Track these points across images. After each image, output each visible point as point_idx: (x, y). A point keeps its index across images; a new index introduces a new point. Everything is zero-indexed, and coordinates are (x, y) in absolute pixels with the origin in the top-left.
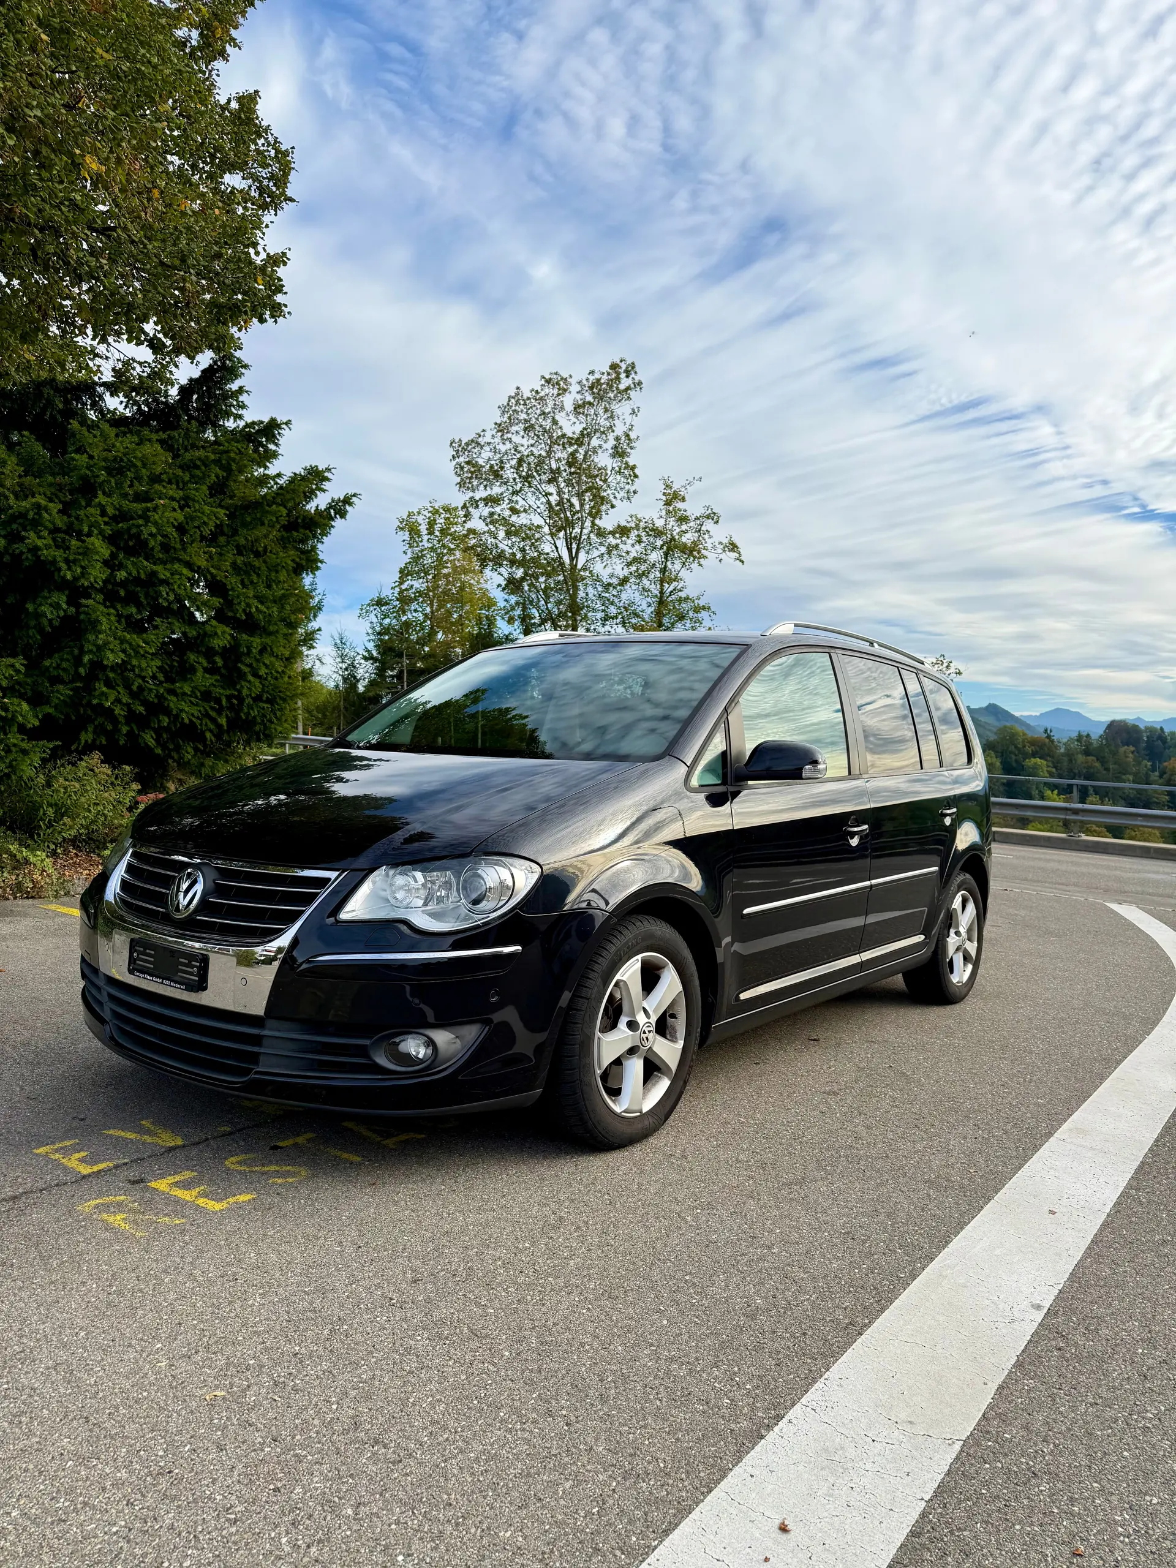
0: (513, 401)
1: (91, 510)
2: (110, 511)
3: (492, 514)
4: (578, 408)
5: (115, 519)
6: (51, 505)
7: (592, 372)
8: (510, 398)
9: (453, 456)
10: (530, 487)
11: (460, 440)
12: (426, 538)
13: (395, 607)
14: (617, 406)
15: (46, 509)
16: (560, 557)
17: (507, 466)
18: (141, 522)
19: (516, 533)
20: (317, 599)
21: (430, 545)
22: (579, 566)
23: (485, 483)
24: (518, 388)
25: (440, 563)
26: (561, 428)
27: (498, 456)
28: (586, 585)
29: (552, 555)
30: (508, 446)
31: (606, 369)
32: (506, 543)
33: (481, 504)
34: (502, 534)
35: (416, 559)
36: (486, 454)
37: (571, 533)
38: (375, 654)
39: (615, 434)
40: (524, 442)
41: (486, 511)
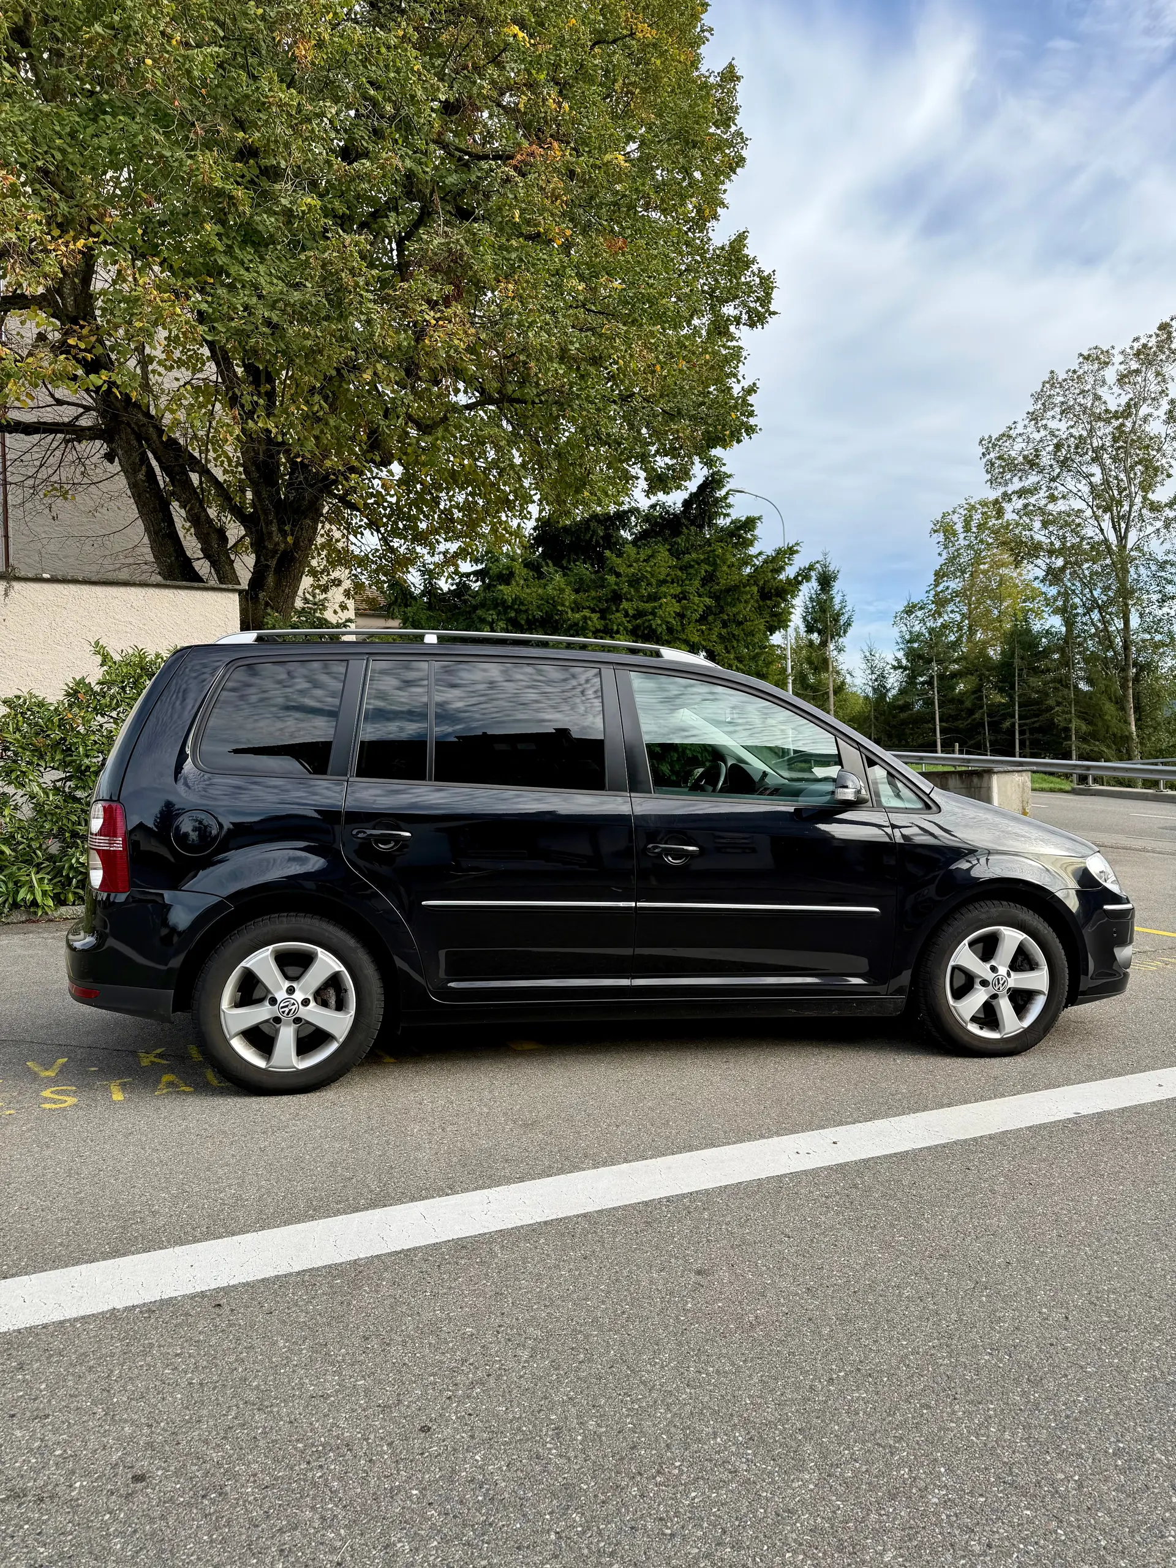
0: (1047, 385)
1: (618, 615)
2: (631, 612)
3: (1026, 506)
4: (1122, 379)
5: (635, 617)
6: (593, 615)
7: (1136, 339)
8: (1044, 383)
9: (983, 454)
10: (1069, 471)
11: (990, 437)
12: (962, 536)
13: (930, 610)
14: (1171, 367)
15: (590, 618)
16: (1106, 540)
17: (1044, 453)
18: (650, 617)
19: (1053, 523)
20: (846, 616)
21: (967, 543)
22: (1129, 546)
23: (1020, 474)
24: (1052, 372)
25: (978, 560)
26: (1105, 403)
27: (1031, 445)
28: (1137, 567)
29: (1096, 539)
30: (1043, 433)
31: (1154, 330)
32: (1043, 533)
33: (1014, 498)
34: (1037, 525)
35: (952, 560)
36: (1019, 445)
37: (1119, 513)
38: (904, 662)
39: (1169, 398)
40: (1061, 426)
41: (1018, 503)
